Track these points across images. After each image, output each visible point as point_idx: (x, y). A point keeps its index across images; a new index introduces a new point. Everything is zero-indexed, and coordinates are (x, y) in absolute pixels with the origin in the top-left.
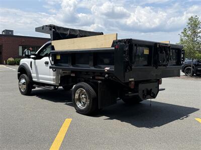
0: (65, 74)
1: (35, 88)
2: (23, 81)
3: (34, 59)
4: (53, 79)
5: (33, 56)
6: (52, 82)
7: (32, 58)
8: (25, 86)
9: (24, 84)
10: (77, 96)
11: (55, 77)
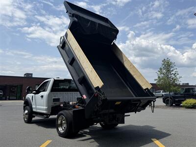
0: (55, 105)
1: (34, 117)
2: (26, 112)
3: (35, 94)
4: (46, 109)
5: (34, 92)
6: (45, 112)
7: (33, 93)
8: (27, 116)
9: (26, 114)
10: (59, 122)
11: (47, 107)
